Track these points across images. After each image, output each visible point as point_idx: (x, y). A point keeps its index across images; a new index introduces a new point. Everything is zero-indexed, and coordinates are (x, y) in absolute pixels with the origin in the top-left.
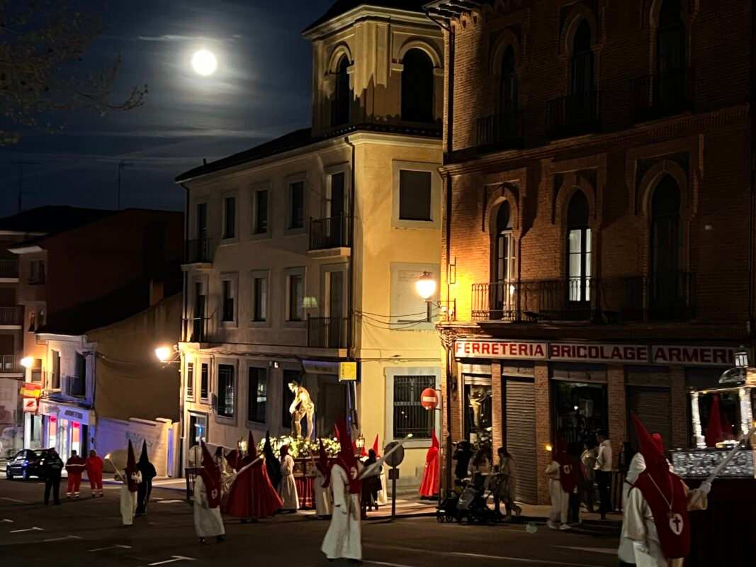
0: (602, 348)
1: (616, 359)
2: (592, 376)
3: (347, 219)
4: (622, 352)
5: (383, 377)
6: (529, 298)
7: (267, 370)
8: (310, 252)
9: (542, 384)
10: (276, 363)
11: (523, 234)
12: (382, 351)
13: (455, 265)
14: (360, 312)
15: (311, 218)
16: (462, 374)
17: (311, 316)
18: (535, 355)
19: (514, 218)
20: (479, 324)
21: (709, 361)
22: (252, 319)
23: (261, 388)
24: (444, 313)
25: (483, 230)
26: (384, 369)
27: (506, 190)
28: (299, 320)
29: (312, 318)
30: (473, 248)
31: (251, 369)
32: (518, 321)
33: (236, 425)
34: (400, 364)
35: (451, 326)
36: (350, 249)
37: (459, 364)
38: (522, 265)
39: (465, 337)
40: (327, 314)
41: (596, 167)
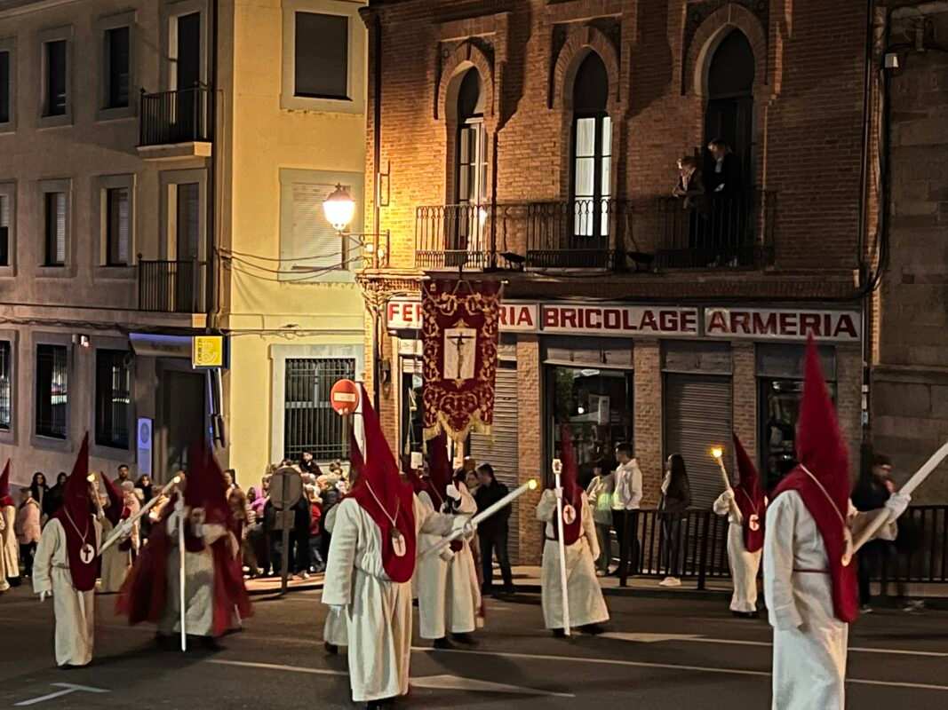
0: (626, 313)
1: (648, 331)
2: (608, 357)
3: (205, 93)
4: (657, 318)
5: (268, 362)
6: (509, 230)
7: (69, 349)
8: (140, 149)
9: (528, 372)
10: (83, 338)
11: (501, 125)
12: (265, 317)
13: (388, 175)
14: (230, 252)
15: (143, 91)
16: (399, 355)
17: (144, 259)
18: (519, 323)
19: (488, 98)
20: (427, 273)
21: (794, 333)
22: (42, 262)
23: (58, 380)
24: (370, 256)
25: (436, 117)
26: (270, 347)
27: (474, 49)
28: (124, 265)
29: (147, 262)
30: (418, 146)
31: (40, 347)
32: (492, 269)
33: (15, 442)
34: (295, 340)
35: (380, 276)
36: (210, 144)
37: (395, 339)
38: (498, 176)
39: (405, 295)
40: (171, 256)
41: (620, 14)
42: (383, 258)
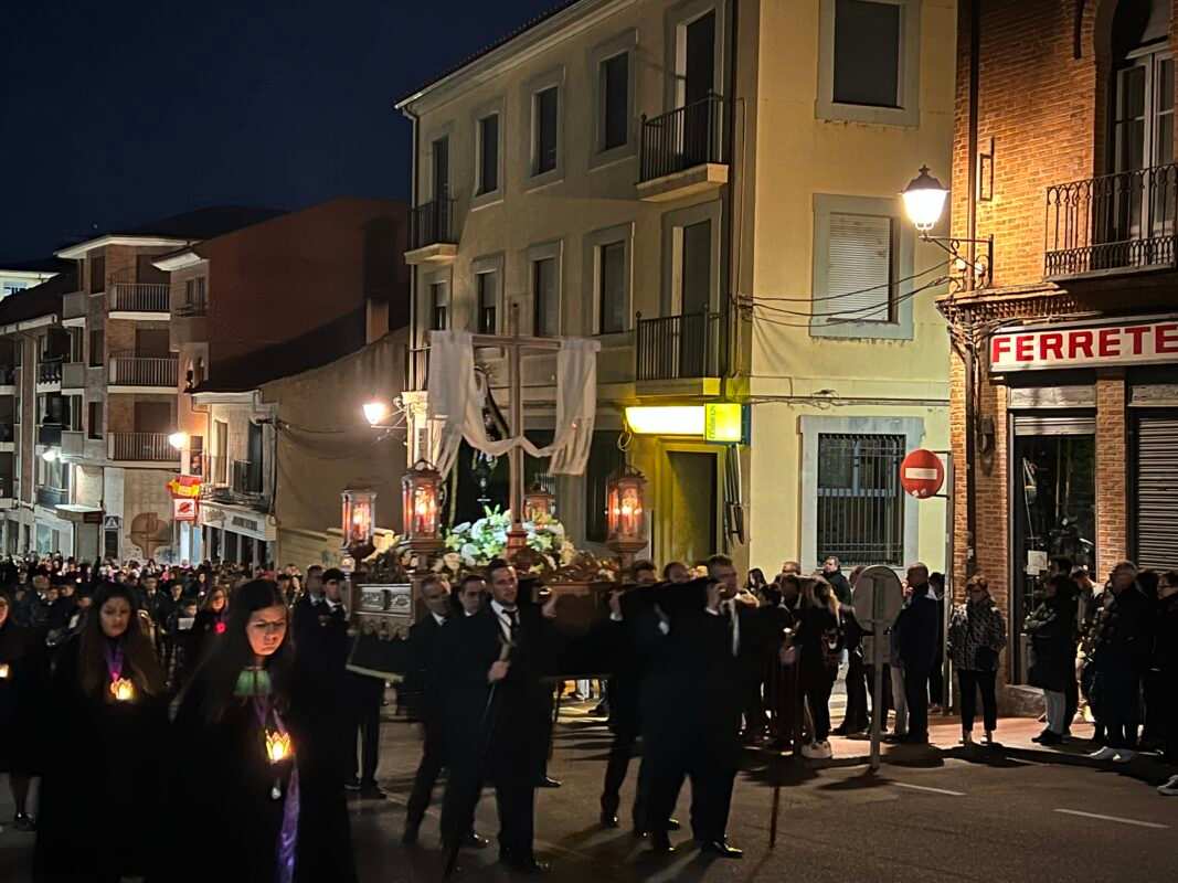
3: (721, 106)
5: (797, 437)
8: (641, 186)
12: (793, 381)
13: (991, 157)
14: (751, 299)
15: (644, 117)
16: (1009, 411)
17: (642, 318)
20: (1062, 284)
24: (960, 275)
25: (1078, 55)
28: (619, 331)
29: (646, 321)
30: (1043, 106)
34: (831, 410)
35: (980, 300)
36: (727, 167)
37: (1002, 390)
39: (1021, 324)
40: (676, 310)
42: (982, 275)
